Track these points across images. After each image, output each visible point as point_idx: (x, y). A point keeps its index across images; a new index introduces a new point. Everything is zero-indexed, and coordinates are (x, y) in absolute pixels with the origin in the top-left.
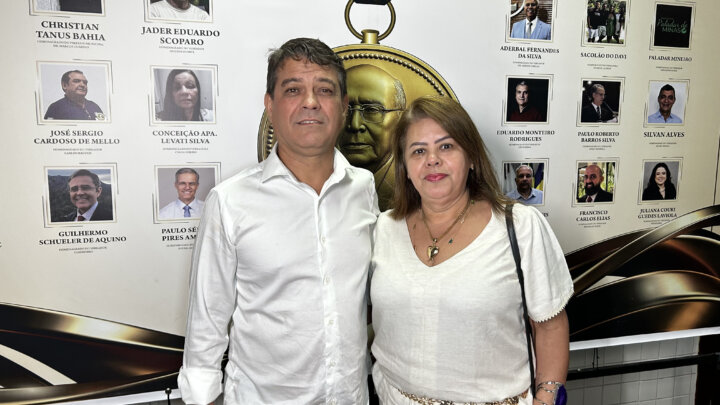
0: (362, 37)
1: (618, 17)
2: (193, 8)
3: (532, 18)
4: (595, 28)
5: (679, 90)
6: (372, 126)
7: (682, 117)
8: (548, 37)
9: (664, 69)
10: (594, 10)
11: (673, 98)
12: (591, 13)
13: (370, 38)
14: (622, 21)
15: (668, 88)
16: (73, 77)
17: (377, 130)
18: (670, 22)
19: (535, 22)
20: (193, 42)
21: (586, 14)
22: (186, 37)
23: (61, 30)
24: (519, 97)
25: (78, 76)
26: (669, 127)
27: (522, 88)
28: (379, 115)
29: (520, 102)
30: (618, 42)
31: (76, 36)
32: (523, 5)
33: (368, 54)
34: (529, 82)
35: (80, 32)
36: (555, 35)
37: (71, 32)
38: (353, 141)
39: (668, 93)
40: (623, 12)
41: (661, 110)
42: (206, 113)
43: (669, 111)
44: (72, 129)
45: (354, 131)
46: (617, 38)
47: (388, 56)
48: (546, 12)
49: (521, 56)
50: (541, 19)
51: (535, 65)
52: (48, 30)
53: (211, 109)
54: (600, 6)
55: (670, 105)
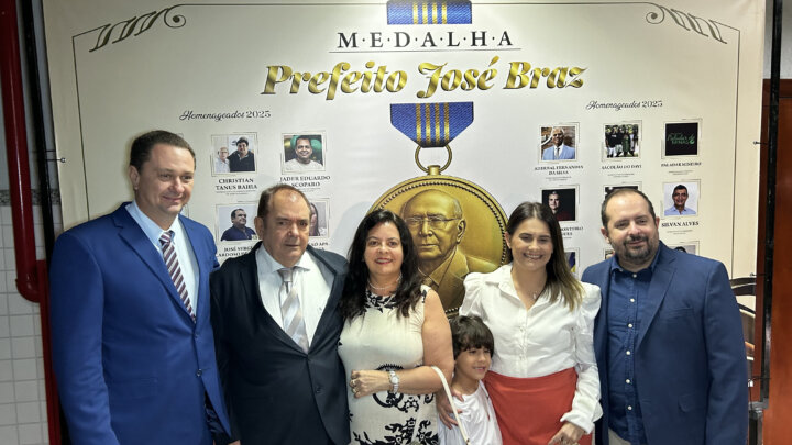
0: (428, 171)
1: (632, 137)
2: (313, 162)
3: (559, 144)
4: (613, 146)
5: (691, 189)
6: (437, 232)
7: (696, 210)
8: (573, 157)
9: (675, 173)
10: (611, 133)
11: (686, 195)
12: (608, 136)
13: (434, 171)
14: (636, 139)
15: (681, 187)
16: (237, 213)
17: (442, 234)
18: (679, 136)
19: (561, 147)
20: (313, 184)
21: (604, 137)
22: (308, 181)
23: (230, 184)
24: (551, 203)
25: (241, 212)
26: (684, 218)
27: (553, 197)
28: (442, 224)
29: (553, 207)
30: (633, 155)
31: (240, 187)
32: (552, 136)
33: (432, 182)
34: (558, 192)
35: (242, 184)
36: (579, 154)
37: (237, 184)
38: (424, 242)
39: (680, 192)
40: (636, 133)
41: (676, 205)
42: (322, 230)
43: (683, 206)
44: (237, 246)
45: (424, 236)
46: (632, 153)
47: (447, 182)
48: (570, 139)
49: (551, 173)
50: (566, 144)
51: (564, 179)
52: (223, 185)
53: (325, 227)
54: (616, 130)
55: (684, 201)
